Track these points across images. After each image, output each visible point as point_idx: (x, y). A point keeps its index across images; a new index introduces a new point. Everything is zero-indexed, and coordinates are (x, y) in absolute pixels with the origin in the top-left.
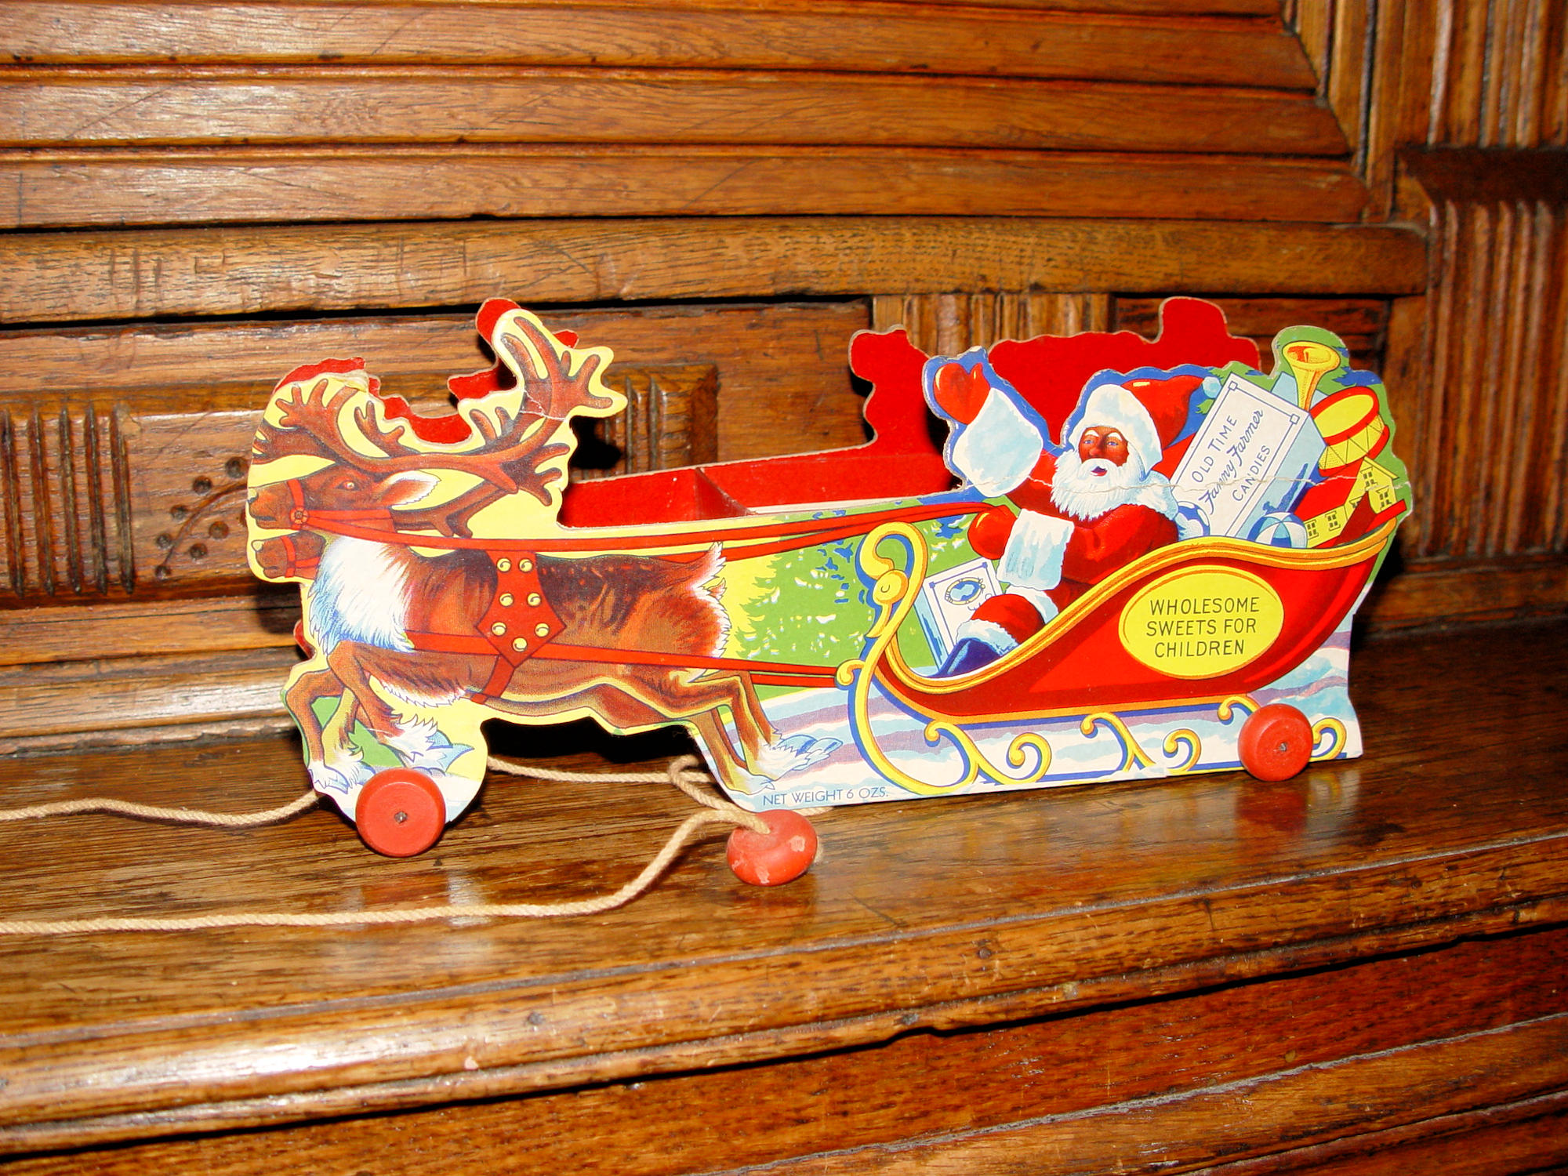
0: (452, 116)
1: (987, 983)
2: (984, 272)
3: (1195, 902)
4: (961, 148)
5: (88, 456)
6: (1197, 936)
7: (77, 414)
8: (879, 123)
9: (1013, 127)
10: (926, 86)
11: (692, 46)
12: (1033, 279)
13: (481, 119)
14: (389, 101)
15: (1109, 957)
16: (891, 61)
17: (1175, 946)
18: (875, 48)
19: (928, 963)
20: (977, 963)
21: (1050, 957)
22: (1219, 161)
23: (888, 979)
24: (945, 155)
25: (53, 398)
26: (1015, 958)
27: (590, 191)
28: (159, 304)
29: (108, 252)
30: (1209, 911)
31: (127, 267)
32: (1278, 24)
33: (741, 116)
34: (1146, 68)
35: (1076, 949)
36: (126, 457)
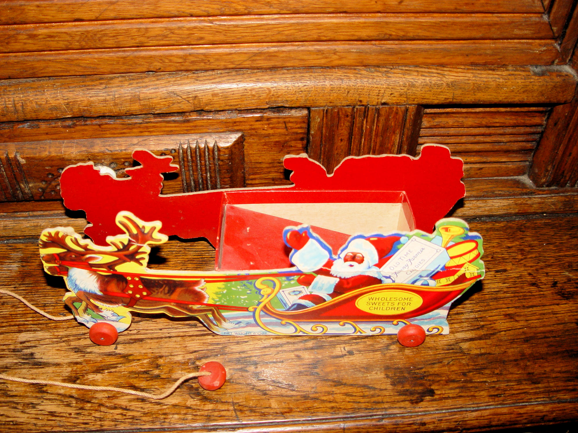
2: (360, 99)
5: (9, 167)
7: (2, 155)
8: (322, 34)
9: (386, 34)
12: (383, 101)
13: (145, 40)
18: (322, 6)
22: (487, 41)
27: (193, 63)
28: (25, 118)
31: (11, 106)
34: (456, 9)
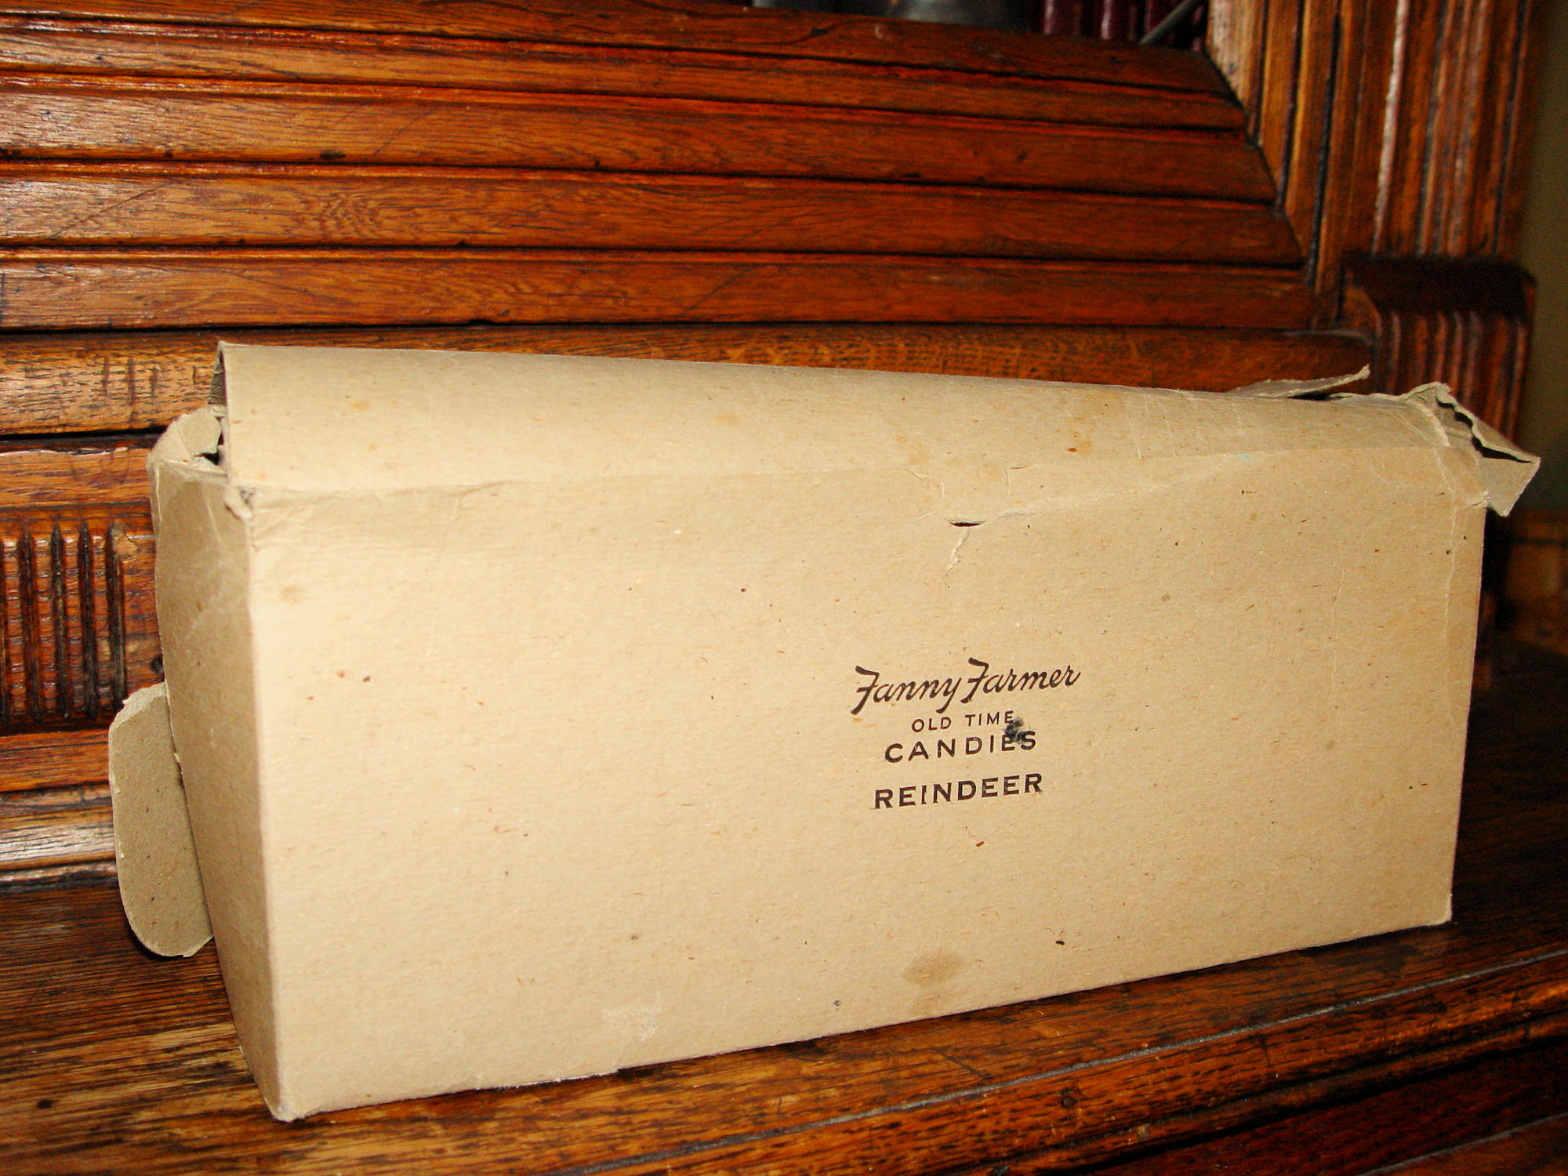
0: (454, 219)
1: (1071, 1131)
3: (1250, 1038)
4: (949, 255)
5: (81, 577)
6: (1255, 1072)
7: (69, 533)
9: (997, 236)
10: (917, 194)
11: (695, 152)
13: (484, 223)
14: (388, 203)
15: (1180, 1098)
16: (886, 169)
17: (1237, 1084)
18: (871, 157)
19: (1017, 1115)
20: (1062, 1112)
21: (1127, 1102)
22: (1183, 269)
23: (981, 1134)
24: (932, 263)
25: (43, 515)
26: (1094, 1105)
27: (588, 297)
28: (155, 416)
29: (101, 361)
30: (1264, 1047)
31: (122, 376)
32: (1242, 137)
33: (738, 223)
35: (1149, 1093)
36: (121, 578)
